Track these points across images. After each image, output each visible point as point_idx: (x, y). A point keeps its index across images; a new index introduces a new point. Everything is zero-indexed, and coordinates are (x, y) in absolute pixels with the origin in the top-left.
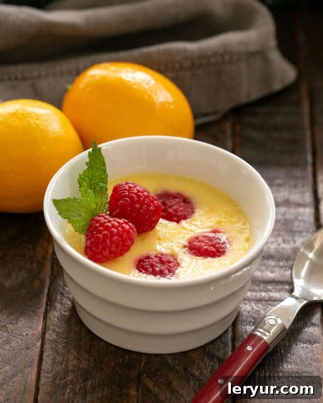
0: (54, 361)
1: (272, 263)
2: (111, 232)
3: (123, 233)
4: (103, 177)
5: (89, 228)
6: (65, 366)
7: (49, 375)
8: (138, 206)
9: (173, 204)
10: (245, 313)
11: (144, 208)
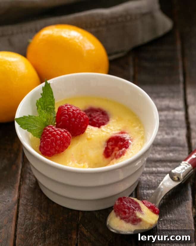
0: (25, 218)
1: (159, 148)
2: (56, 138)
3: (64, 139)
4: (52, 100)
5: (42, 134)
6: (32, 221)
7: (22, 227)
8: (73, 119)
9: (96, 116)
10: (143, 182)
11: (77, 121)
